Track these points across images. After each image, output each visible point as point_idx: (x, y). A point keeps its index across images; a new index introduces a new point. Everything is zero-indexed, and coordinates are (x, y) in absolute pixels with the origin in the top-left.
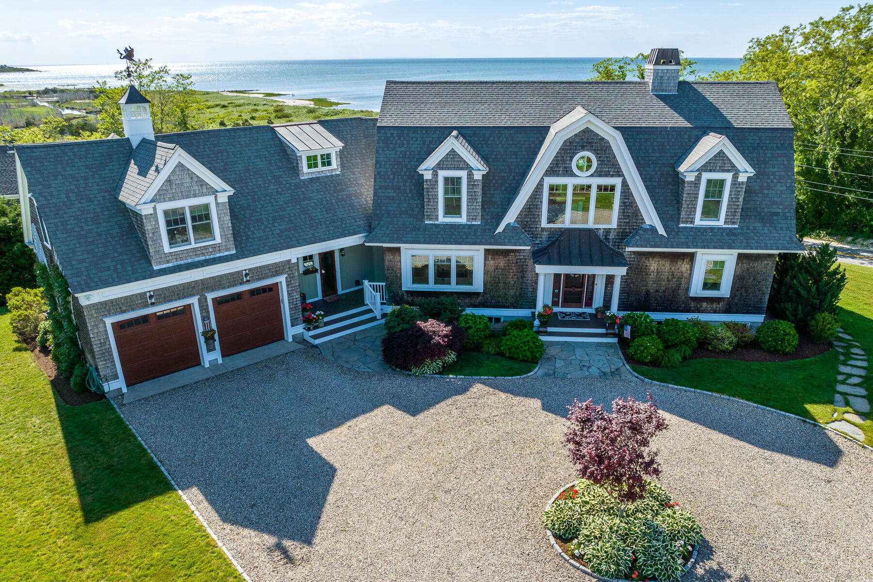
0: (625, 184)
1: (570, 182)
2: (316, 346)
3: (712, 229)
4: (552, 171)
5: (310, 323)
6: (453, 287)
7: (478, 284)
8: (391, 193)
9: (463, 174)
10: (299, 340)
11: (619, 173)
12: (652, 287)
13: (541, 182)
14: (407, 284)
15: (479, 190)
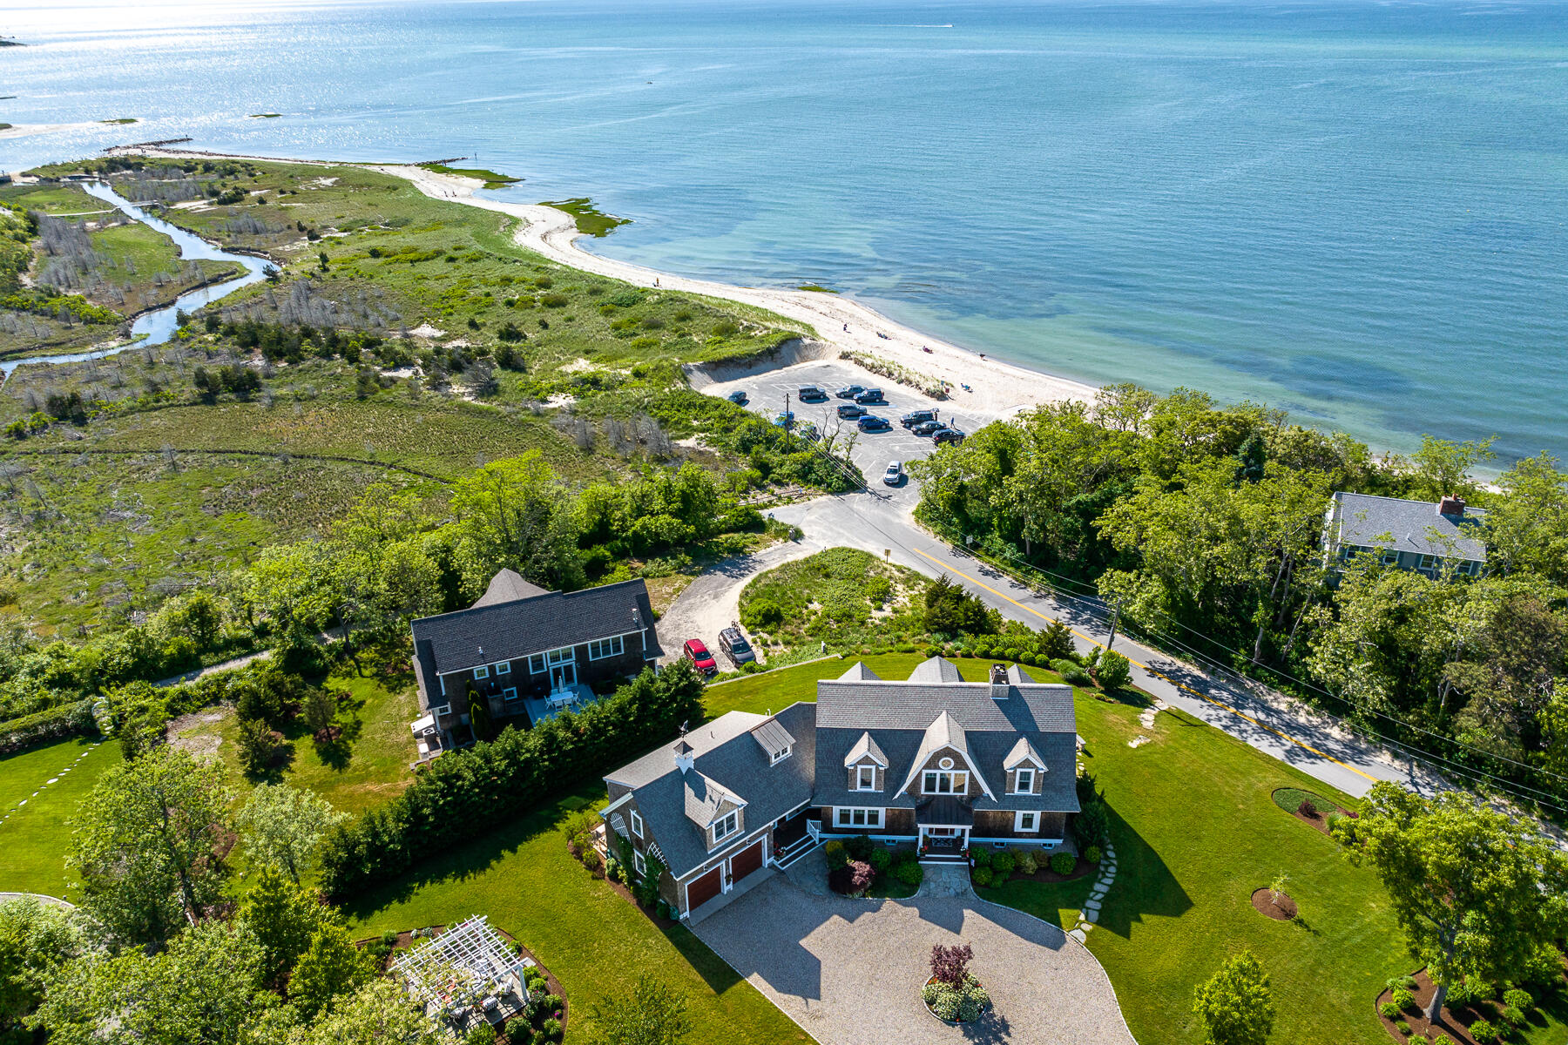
0: (971, 774)
1: (938, 772)
2: (783, 872)
3: (1025, 796)
4: (927, 767)
5: (778, 855)
6: (866, 825)
7: (882, 824)
8: (826, 771)
9: (873, 767)
10: (772, 866)
11: (967, 768)
12: (991, 825)
13: (920, 773)
14: (836, 823)
15: (882, 775)
